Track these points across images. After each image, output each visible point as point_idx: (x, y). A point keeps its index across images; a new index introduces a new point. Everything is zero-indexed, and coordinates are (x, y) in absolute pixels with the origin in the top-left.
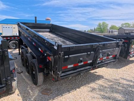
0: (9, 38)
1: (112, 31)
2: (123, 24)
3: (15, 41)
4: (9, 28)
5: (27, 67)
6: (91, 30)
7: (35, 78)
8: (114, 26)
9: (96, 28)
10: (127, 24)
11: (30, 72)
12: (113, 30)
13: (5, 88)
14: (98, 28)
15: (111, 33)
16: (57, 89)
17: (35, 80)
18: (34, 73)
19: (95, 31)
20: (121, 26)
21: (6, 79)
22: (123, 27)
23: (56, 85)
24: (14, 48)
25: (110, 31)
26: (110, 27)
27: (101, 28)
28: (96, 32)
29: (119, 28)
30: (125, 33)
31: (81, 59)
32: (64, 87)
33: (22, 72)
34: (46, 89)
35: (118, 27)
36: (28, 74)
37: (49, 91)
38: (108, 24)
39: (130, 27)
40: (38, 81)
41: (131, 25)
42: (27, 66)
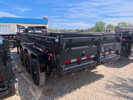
0: (7, 37)
1: (109, 30)
2: (119, 23)
3: (13, 40)
4: (6, 26)
5: (27, 67)
6: (88, 29)
7: (36, 78)
8: (111, 25)
9: (93, 27)
10: (123, 23)
11: (31, 72)
12: (111, 29)
13: (7, 91)
14: (95, 27)
15: (108, 32)
16: (60, 89)
17: (36, 80)
18: (35, 73)
19: (92, 30)
20: (117, 25)
21: (8, 81)
22: (120, 26)
23: (58, 85)
24: (12, 46)
25: (107, 30)
26: (107, 26)
27: (98, 27)
28: (94, 31)
29: (116, 27)
30: (122, 32)
31: (84, 52)
32: (66, 87)
33: (22, 72)
34: (48, 90)
35: (114, 26)
36: (28, 74)
37: (51, 92)
38: (105, 23)
39: (126, 26)
40: (40, 81)
41: (128, 25)
42: (27, 65)
